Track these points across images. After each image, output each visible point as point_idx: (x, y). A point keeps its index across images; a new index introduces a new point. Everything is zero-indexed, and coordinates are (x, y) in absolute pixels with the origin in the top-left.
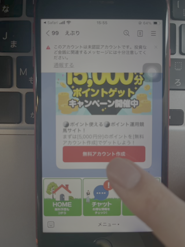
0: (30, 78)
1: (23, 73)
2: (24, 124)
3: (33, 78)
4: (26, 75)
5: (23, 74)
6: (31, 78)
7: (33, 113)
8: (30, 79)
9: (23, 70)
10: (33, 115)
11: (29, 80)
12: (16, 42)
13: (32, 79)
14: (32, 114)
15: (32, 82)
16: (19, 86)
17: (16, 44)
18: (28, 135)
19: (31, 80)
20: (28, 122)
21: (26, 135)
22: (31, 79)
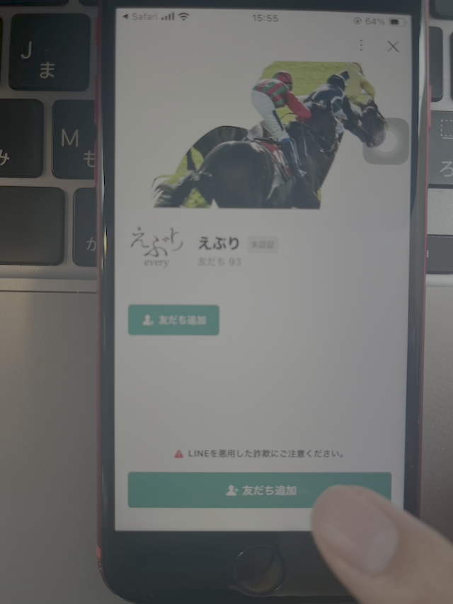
0: (85, 154)
1: (70, 140)
2: (69, 266)
3: (92, 154)
4: (77, 145)
5: (70, 144)
6: (89, 154)
7: (92, 238)
8: (87, 156)
9: (70, 135)
10: (93, 244)
11: (85, 159)
12: (53, 65)
13: (92, 157)
14: (91, 241)
15: (92, 162)
16: (58, 174)
17: (53, 69)
18: (80, 292)
19: (88, 159)
20: (79, 261)
21: (76, 292)
22: (89, 156)
